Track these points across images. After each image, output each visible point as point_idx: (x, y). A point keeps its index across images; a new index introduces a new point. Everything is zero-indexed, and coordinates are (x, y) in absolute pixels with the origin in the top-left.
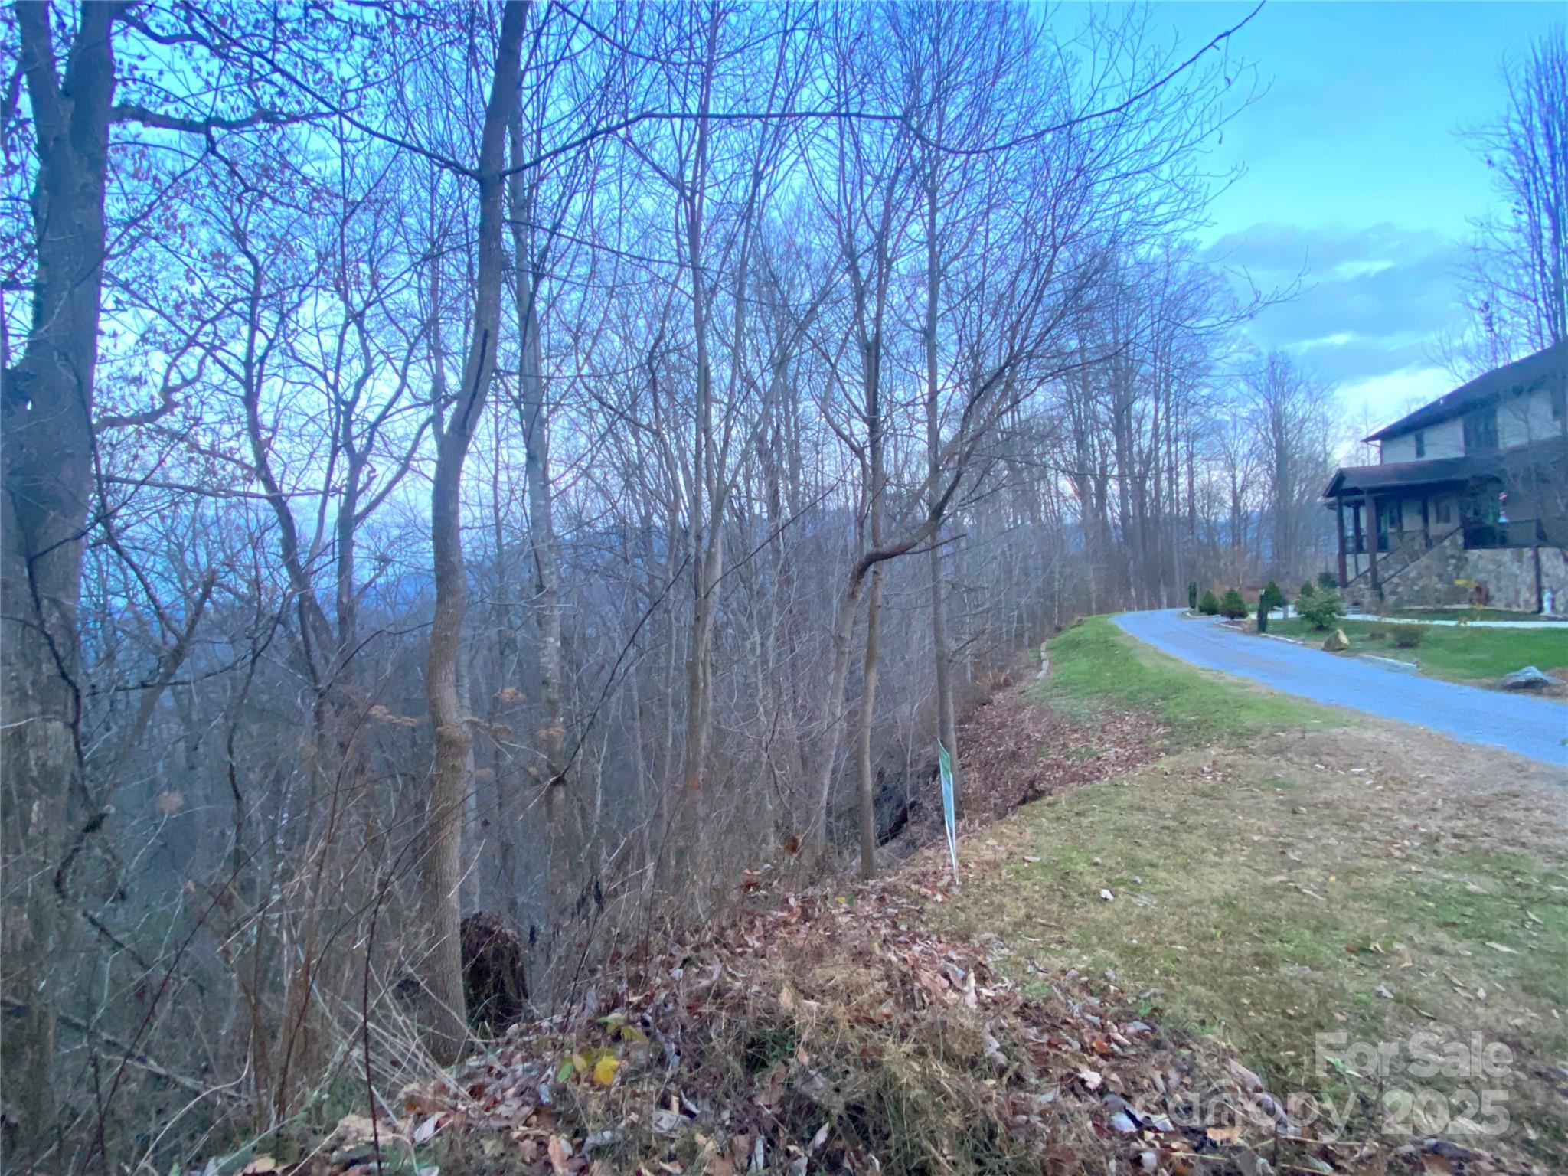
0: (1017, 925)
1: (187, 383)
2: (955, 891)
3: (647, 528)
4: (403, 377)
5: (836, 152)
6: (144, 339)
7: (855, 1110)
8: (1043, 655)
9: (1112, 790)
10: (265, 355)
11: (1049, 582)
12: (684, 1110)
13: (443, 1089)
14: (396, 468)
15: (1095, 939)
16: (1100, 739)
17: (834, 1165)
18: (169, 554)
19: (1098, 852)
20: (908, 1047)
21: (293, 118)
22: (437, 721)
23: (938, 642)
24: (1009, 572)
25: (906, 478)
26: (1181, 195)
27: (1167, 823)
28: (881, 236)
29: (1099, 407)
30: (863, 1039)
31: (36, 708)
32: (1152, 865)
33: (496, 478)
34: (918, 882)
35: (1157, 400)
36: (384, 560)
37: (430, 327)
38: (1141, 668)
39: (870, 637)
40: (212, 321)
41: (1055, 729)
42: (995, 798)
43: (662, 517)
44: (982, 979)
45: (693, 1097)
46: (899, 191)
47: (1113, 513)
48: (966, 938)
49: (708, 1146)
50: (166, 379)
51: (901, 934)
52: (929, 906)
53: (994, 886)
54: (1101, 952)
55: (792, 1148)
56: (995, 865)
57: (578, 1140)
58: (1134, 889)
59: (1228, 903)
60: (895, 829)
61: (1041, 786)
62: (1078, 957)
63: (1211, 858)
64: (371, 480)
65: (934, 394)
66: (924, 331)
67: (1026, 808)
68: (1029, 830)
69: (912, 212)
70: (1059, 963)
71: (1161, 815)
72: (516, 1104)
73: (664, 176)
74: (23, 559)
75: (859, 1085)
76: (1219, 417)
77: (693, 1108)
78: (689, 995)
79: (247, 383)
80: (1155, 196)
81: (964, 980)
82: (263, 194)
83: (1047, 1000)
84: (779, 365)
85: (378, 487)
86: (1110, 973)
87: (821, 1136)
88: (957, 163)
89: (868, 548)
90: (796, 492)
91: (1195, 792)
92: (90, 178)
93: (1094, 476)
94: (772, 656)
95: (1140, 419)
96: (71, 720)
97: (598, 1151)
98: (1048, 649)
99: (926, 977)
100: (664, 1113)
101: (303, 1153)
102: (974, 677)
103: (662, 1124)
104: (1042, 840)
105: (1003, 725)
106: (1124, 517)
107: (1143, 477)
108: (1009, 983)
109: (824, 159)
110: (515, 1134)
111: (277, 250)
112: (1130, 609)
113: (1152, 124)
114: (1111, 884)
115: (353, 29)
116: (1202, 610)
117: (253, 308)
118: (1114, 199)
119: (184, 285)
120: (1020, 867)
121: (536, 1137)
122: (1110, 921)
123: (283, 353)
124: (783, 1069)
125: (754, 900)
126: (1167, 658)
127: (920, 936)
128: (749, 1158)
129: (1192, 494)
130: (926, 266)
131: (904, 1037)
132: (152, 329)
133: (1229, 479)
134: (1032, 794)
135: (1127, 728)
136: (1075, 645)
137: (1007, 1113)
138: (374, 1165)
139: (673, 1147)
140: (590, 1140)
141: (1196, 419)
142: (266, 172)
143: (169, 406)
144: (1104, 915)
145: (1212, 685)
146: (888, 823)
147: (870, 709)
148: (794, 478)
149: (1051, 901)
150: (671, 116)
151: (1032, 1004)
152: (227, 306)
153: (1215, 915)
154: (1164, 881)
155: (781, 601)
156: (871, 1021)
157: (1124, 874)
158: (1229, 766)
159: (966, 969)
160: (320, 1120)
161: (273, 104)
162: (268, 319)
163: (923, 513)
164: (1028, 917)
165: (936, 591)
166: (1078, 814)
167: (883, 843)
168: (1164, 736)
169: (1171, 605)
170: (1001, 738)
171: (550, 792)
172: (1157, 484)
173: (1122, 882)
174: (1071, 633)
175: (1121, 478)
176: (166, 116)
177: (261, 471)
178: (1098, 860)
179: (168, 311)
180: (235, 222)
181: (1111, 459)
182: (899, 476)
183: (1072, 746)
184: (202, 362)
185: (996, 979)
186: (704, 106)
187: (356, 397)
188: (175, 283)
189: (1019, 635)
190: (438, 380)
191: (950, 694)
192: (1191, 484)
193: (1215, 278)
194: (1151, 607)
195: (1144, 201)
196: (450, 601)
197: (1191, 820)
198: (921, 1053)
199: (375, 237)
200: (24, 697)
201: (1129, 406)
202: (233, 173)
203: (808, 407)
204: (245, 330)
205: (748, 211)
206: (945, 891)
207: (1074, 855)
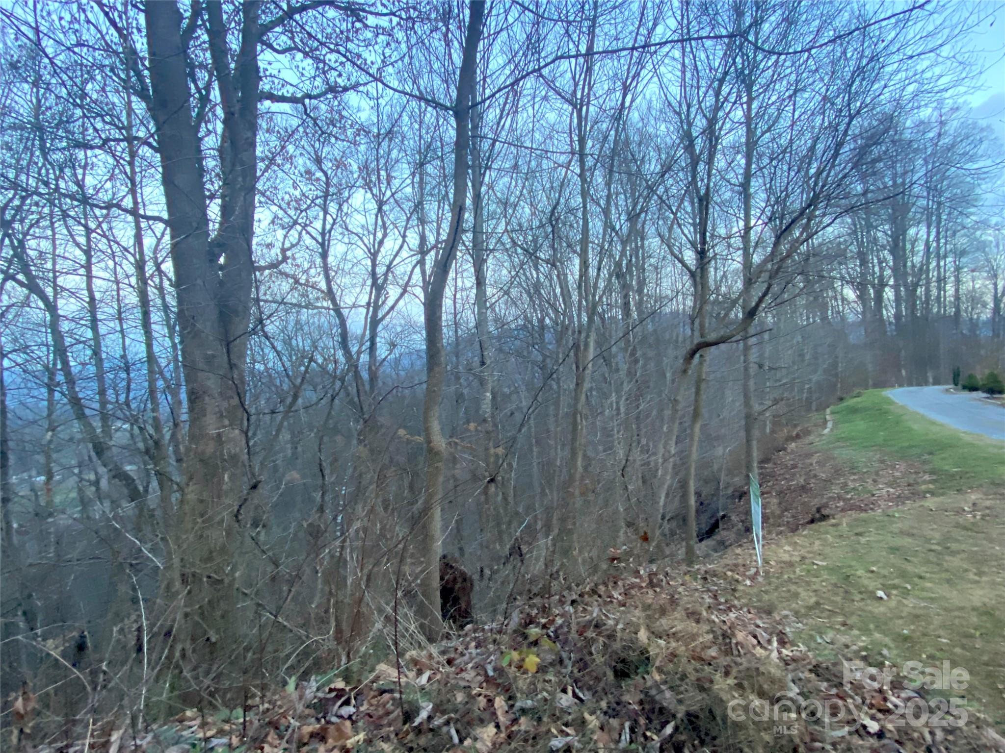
0: (810, 608)
1: (293, 246)
2: (760, 579)
3: (542, 326)
4: (404, 237)
5: (679, 67)
6: (273, 222)
7: (691, 717)
8: (828, 417)
9: (886, 518)
10: (332, 228)
11: (835, 365)
12: (575, 695)
13: (430, 657)
14: (400, 291)
15: (872, 626)
16: (875, 481)
17: (678, 748)
18: (284, 341)
19: (873, 563)
20: (731, 681)
21: (345, 89)
22: (429, 441)
23: (747, 404)
24: (802, 355)
25: (723, 289)
26: (961, 68)
27: (934, 547)
28: (712, 122)
29: (879, 234)
30: (697, 671)
31: (227, 422)
32: (921, 577)
33: (455, 296)
34: (731, 570)
35: (929, 227)
36: (393, 345)
37: (419, 206)
38: (910, 430)
39: (696, 401)
40: (305, 210)
41: (837, 472)
42: (788, 517)
43: (551, 319)
44: (782, 643)
45: (580, 688)
46: (725, 90)
47: (888, 313)
48: (769, 613)
49: (593, 721)
50: (283, 243)
51: (720, 604)
52: (740, 588)
53: (790, 579)
54: (877, 636)
55: (648, 734)
56: (791, 564)
57: (511, 702)
58: (906, 593)
59: (986, 612)
60: (711, 531)
61: (825, 512)
62: (858, 637)
63: (971, 576)
64: (386, 298)
65: (748, 229)
66: (741, 185)
67: (813, 525)
68: (817, 543)
69: (735, 103)
70: (843, 639)
71: (928, 541)
72: (473, 673)
73: (563, 97)
74: (224, 343)
75: (695, 701)
76: (984, 238)
77: (581, 695)
78: (578, 623)
79: (322, 245)
80: (937, 70)
81: (769, 642)
82: (330, 135)
83: (835, 664)
84: (633, 218)
85: (390, 302)
86: (885, 652)
87: (669, 730)
88: (770, 63)
89: (697, 340)
90: (641, 300)
91: (958, 526)
92: (249, 134)
93: (873, 287)
94: (622, 410)
95: (914, 242)
96: (245, 429)
97: (523, 711)
98: (832, 413)
99: (740, 636)
100: (563, 695)
101: (360, 682)
102: (773, 431)
103: (562, 701)
104: (827, 550)
105: (794, 466)
106: (898, 316)
107: (916, 285)
108: (802, 648)
109: (670, 72)
110: (474, 692)
111: (338, 167)
112: (901, 385)
113: (935, 15)
114: (885, 588)
115: (378, 30)
116: (964, 388)
117: (325, 201)
118: (902, 75)
119: (292, 191)
120: (809, 567)
121: (485, 696)
122: (885, 614)
123: (341, 226)
124: (642, 681)
125: (617, 568)
126: (933, 423)
127: (734, 606)
128: (620, 735)
129: (957, 297)
130: (743, 140)
131: (727, 674)
132: (276, 216)
133: (991, 287)
134: (819, 517)
135: (897, 474)
136: (854, 410)
137: (807, 739)
138: (397, 695)
139: (570, 718)
140: (518, 704)
141: (964, 240)
142: (332, 123)
143: (285, 259)
144: (879, 609)
145: (972, 445)
146: (705, 527)
147: (694, 448)
148: (640, 291)
149: (837, 594)
150: (569, 57)
151: (824, 665)
152: (313, 201)
153: (975, 619)
154: (930, 590)
155: (631, 374)
156: (703, 660)
157: (896, 581)
158: (987, 508)
159: (771, 634)
160: (367, 664)
161: (336, 82)
162: (333, 208)
163: (738, 313)
164: (818, 604)
165: (746, 369)
166: (857, 534)
167: (701, 541)
168: (930, 482)
169: (936, 382)
170: (794, 475)
171: (486, 488)
172: (928, 291)
173: (895, 587)
174: (851, 402)
175: (896, 287)
176: (283, 96)
177: (330, 294)
178: (874, 569)
179: (284, 206)
180: (316, 152)
181: (888, 272)
182: (718, 288)
183: (851, 485)
184: (300, 234)
185: (793, 644)
186: (590, 48)
188: (287, 190)
189: (809, 402)
190: (423, 238)
191: (754, 443)
192: (957, 290)
193: (982, 130)
194: (919, 384)
195: (928, 75)
196: (437, 369)
197: (954, 546)
198: (740, 686)
199: (389, 154)
200: (222, 416)
201: (904, 232)
202: (315, 124)
203: (653, 243)
204: (321, 214)
205: (619, 115)
206: (752, 578)
207: (854, 563)
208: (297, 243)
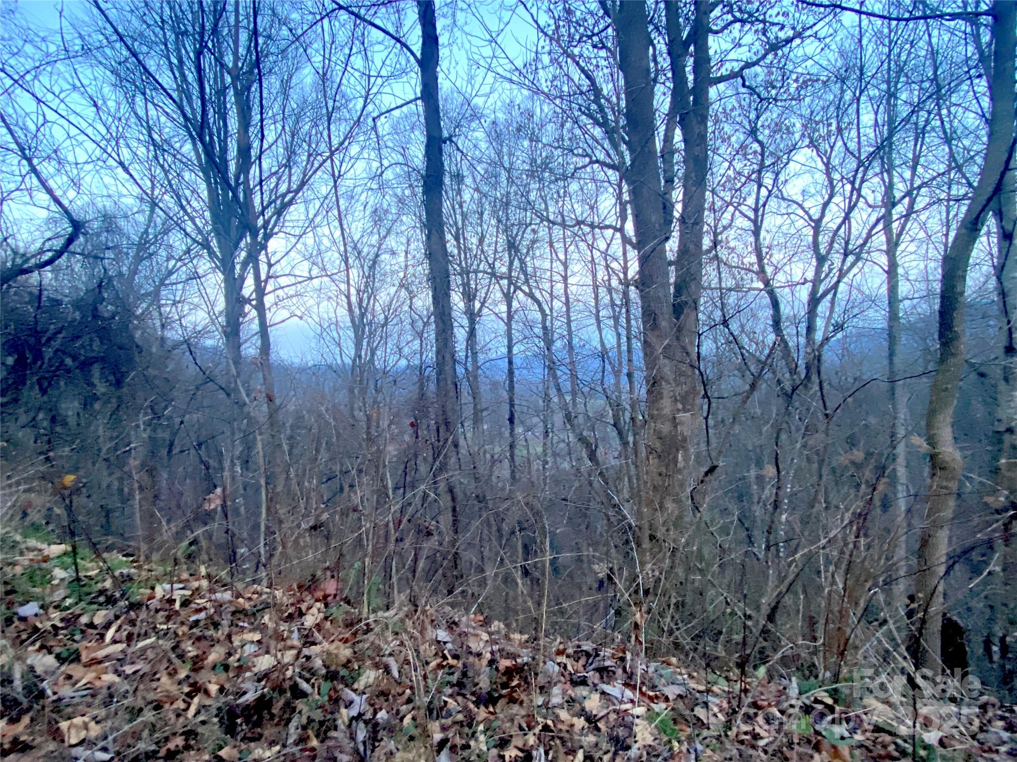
1: (725, 228)
10: (766, 202)
21: (788, 41)
40: (740, 189)
64: (831, 270)
79: (755, 222)
117: (760, 174)
123: (777, 197)
152: (748, 178)
161: (777, 38)
162: (768, 179)
176: (722, 76)
177: (760, 272)
184: (733, 215)
187: (823, 215)
196: (953, 361)
202: (754, 93)
204: (755, 189)
208: (730, 225)
